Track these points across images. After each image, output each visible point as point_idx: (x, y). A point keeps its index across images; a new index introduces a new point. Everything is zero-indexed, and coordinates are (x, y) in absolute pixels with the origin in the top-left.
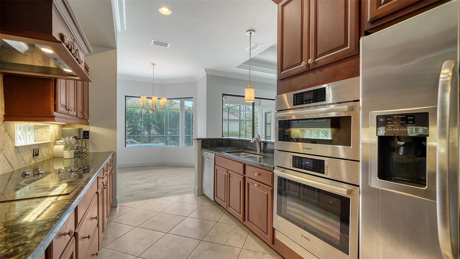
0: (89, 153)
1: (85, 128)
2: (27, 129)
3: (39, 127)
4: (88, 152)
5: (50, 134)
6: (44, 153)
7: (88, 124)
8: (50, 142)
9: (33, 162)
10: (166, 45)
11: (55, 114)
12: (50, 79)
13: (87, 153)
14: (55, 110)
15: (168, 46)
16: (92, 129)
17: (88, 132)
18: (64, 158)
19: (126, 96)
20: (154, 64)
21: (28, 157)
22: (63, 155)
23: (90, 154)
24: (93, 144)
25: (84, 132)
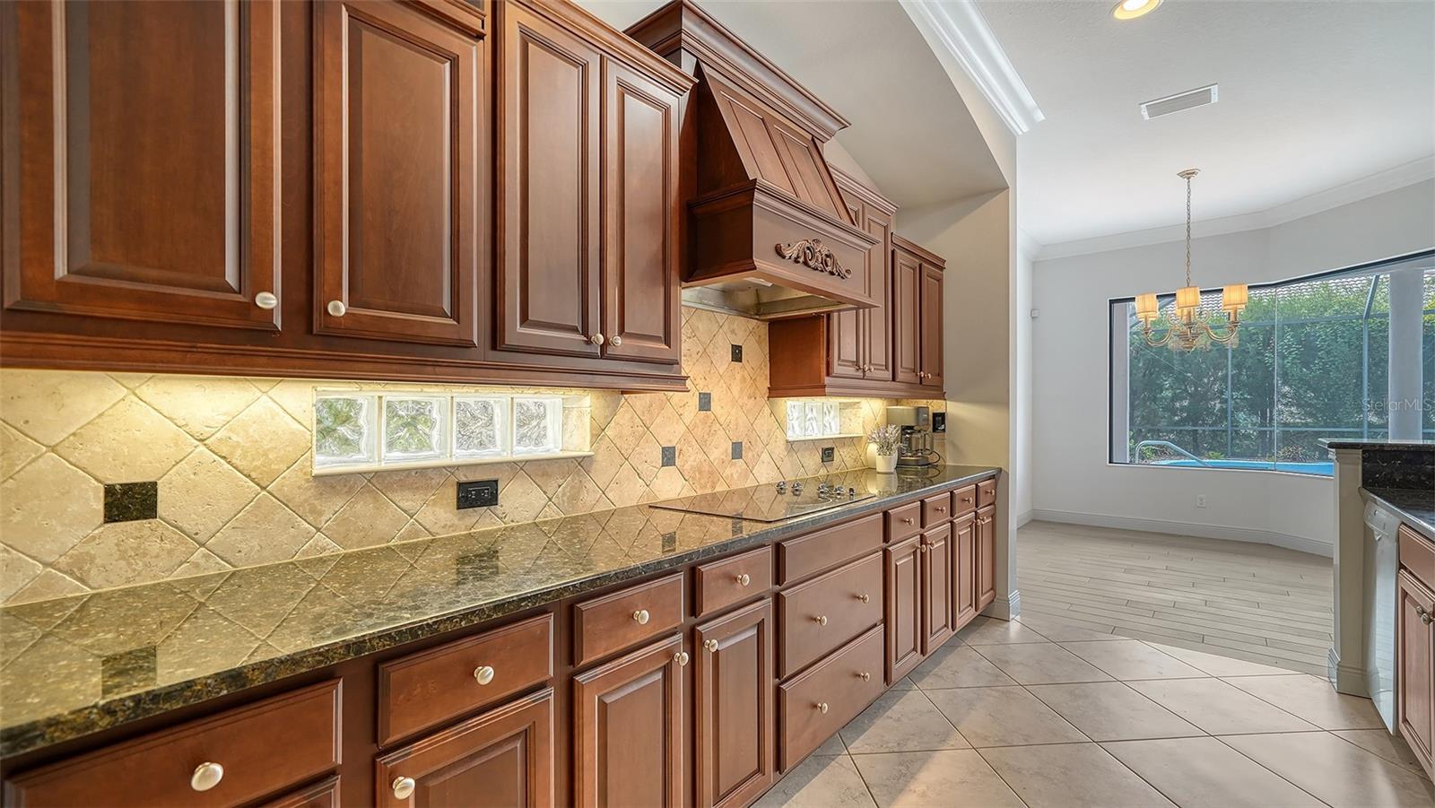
0: (945, 466)
1: (935, 406)
2: (825, 409)
3: (847, 406)
4: (941, 462)
5: (861, 421)
6: (843, 456)
7: (942, 396)
8: (862, 437)
9: (823, 472)
10: (1203, 97)
11: (827, 380)
12: (818, 317)
13: (937, 466)
14: (828, 374)
15: (1215, 98)
16: (952, 408)
17: (943, 415)
18: (878, 470)
19: (1112, 302)
20: (1188, 175)
21: (813, 460)
22: (875, 465)
23: (948, 468)
24: (954, 446)
25: (935, 415)
